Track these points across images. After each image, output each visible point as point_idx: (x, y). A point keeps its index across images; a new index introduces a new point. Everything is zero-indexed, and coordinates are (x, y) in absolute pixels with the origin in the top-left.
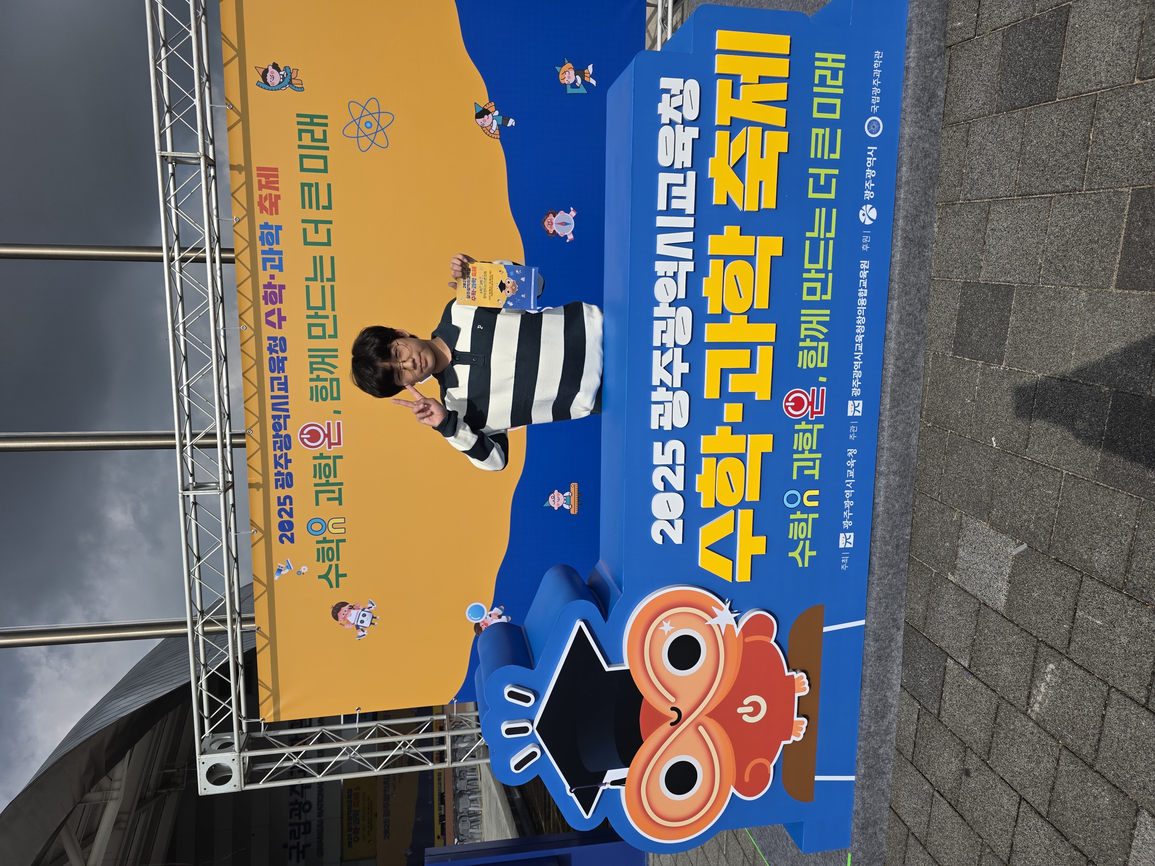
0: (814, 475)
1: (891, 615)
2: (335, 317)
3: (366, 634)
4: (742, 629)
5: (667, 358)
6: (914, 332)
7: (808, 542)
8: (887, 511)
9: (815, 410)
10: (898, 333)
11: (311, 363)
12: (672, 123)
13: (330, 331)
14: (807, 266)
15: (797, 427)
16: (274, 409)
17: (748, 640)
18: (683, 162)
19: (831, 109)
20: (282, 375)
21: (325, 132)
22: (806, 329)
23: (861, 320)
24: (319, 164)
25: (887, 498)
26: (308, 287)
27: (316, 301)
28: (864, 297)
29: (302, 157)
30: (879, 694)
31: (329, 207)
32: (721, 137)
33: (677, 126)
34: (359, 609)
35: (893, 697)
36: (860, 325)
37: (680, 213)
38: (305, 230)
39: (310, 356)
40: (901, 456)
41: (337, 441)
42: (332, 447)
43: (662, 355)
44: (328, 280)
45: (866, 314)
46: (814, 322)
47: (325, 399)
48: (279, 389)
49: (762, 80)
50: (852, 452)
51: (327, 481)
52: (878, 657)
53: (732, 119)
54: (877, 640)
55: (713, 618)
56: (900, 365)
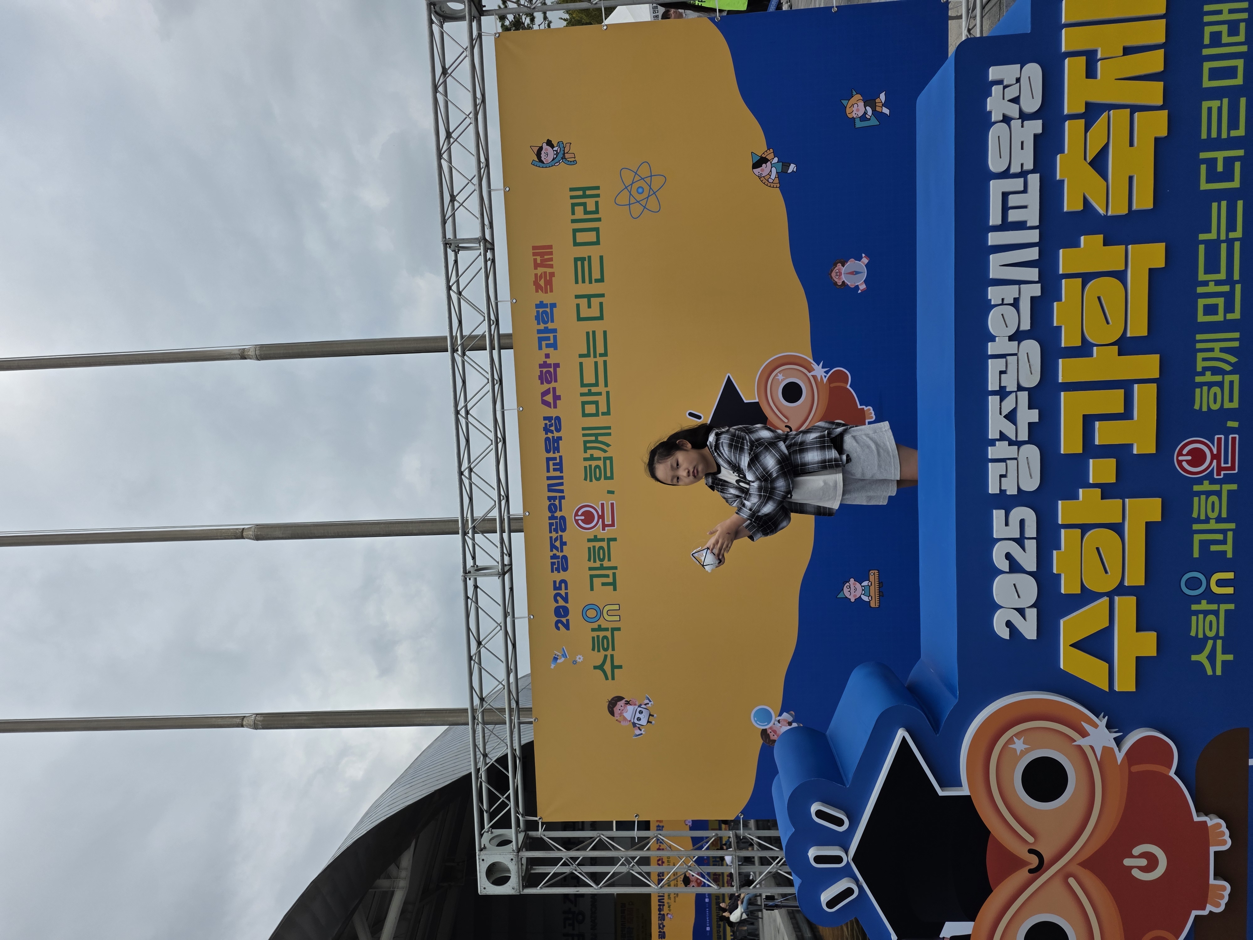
0: (1225, 552)
2: (608, 393)
3: (643, 733)
4: (1126, 754)
5: (1009, 404)
7: (1219, 643)
9: (1223, 465)
11: (585, 442)
12: (1006, 120)
13: (603, 408)
14: (1202, 277)
15: (1196, 488)
16: (549, 490)
17: (1135, 769)
18: (1022, 165)
19: (1231, 72)
20: (557, 455)
21: (597, 203)
22: (1204, 359)
24: (592, 237)
26: (581, 364)
27: (589, 378)
29: (575, 231)
31: (601, 280)
32: (1073, 129)
33: (1013, 122)
34: (635, 705)
37: (1021, 226)
38: (578, 306)
39: (584, 435)
41: (610, 523)
42: (606, 528)
43: (1001, 401)
44: (601, 355)
46: (1217, 350)
47: (598, 479)
48: (555, 470)
49: (1127, 51)
51: (602, 565)
53: (1087, 104)
55: (1082, 737)
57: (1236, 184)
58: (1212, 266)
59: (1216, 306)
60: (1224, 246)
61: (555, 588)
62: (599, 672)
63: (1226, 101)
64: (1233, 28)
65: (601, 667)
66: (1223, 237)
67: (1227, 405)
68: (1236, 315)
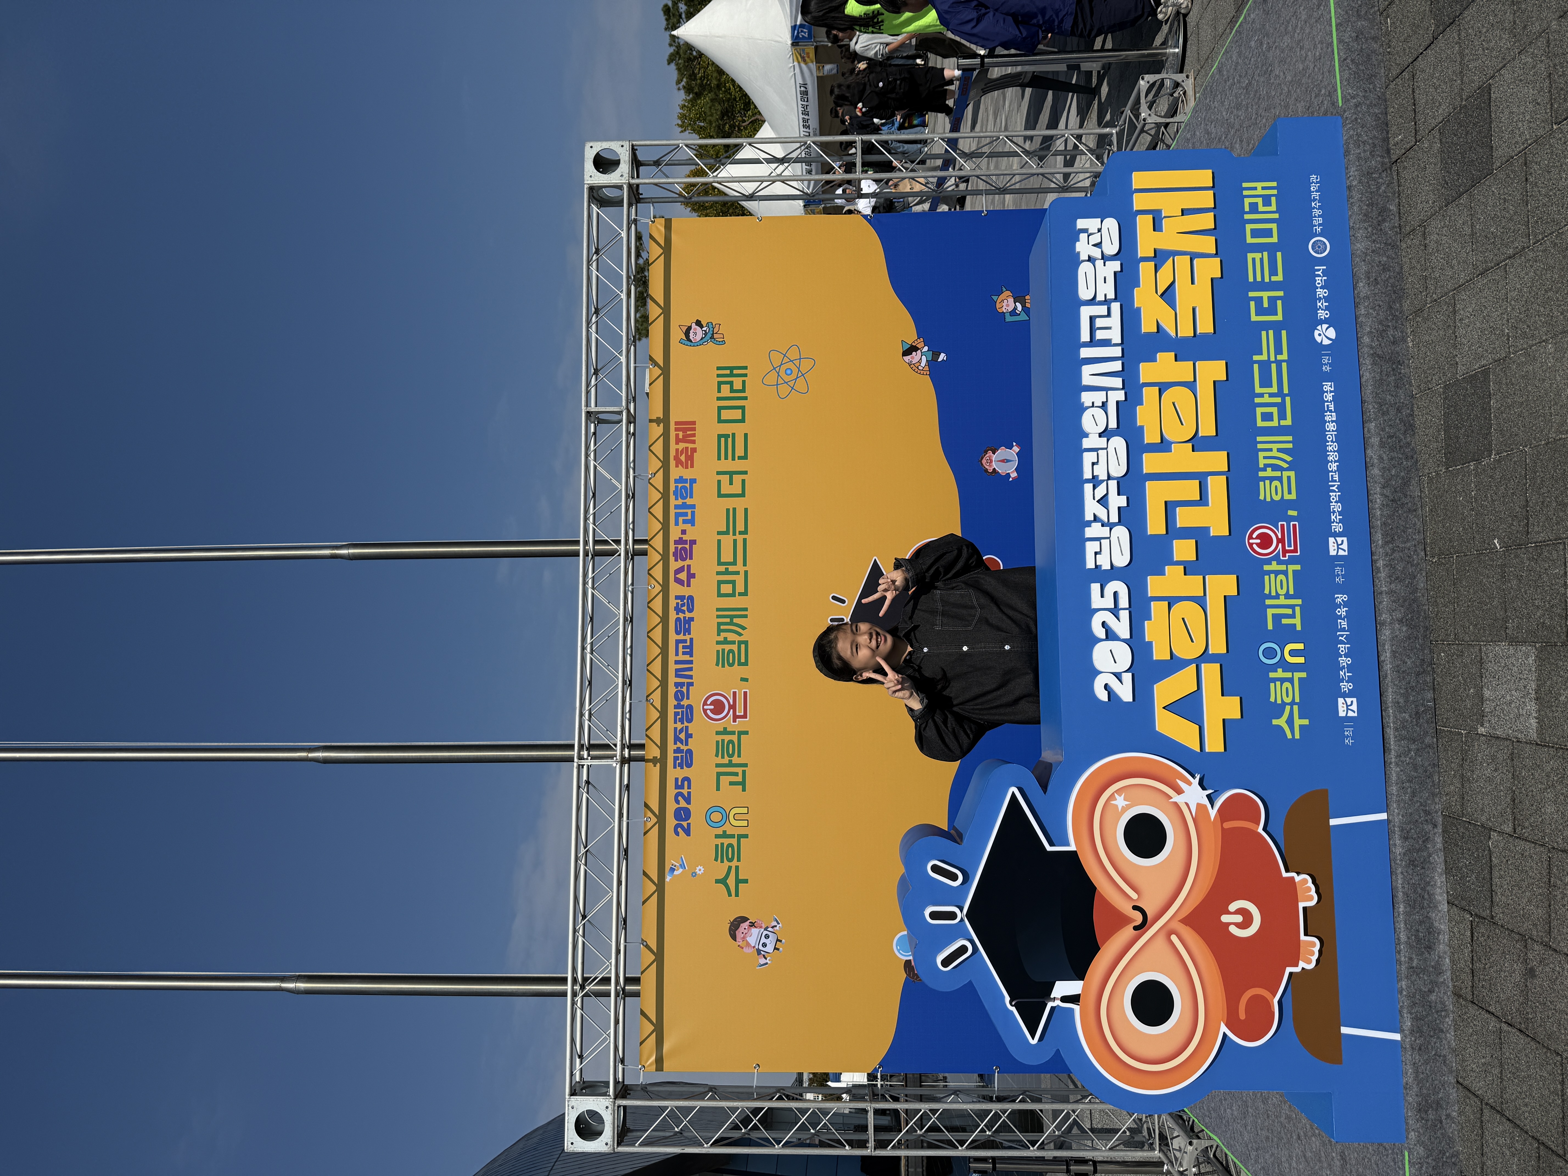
0: (1295, 625)
1: (1421, 805)
2: (746, 574)
3: (769, 962)
4: (1218, 810)
5: (1100, 491)
6: (1401, 456)
7: (1296, 708)
8: (1397, 669)
9: (1287, 548)
10: (1381, 458)
11: (719, 625)
12: (1090, 259)
13: (740, 588)
14: (1258, 390)
15: (1266, 568)
16: (677, 675)
17: (1227, 825)
18: (1105, 295)
19: (1268, 233)
20: (687, 637)
21: (744, 382)
22: (1265, 458)
23: (1332, 447)
24: (736, 415)
25: (1394, 653)
26: (719, 541)
27: (727, 556)
28: (1333, 421)
29: (720, 409)
30: (1418, 913)
31: (745, 456)
32: (1146, 270)
33: (1096, 262)
34: (761, 927)
35: (1440, 920)
36: (1331, 451)
37: (1106, 343)
38: (719, 482)
39: (718, 616)
40: (1405, 601)
41: (742, 714)
42: (738, 720)
43: (1095, 488)
44: (741, 533)
45: (1338, 439)
46: (1275, 450)
47: (731, 665)
48: (684, 653)
49: (1184, 212)
50: (1340, 598)
51: (730, 761)
52: (1410, 861)
53: (1155, 250)
54: (1406, 838)
55: (1179, 794)
56: (1388, 494)
57: (1279, 317)
58: (1266, 382)
59: (1272, 413)
60: (1274, 366)
61: (677, 787)
62: (721, 886)
63: (1265, 254)
64: (1267, 201)
65: (723, 881)
66: (1272, 359)
67: (1287, 497)
68: (1288, 422)
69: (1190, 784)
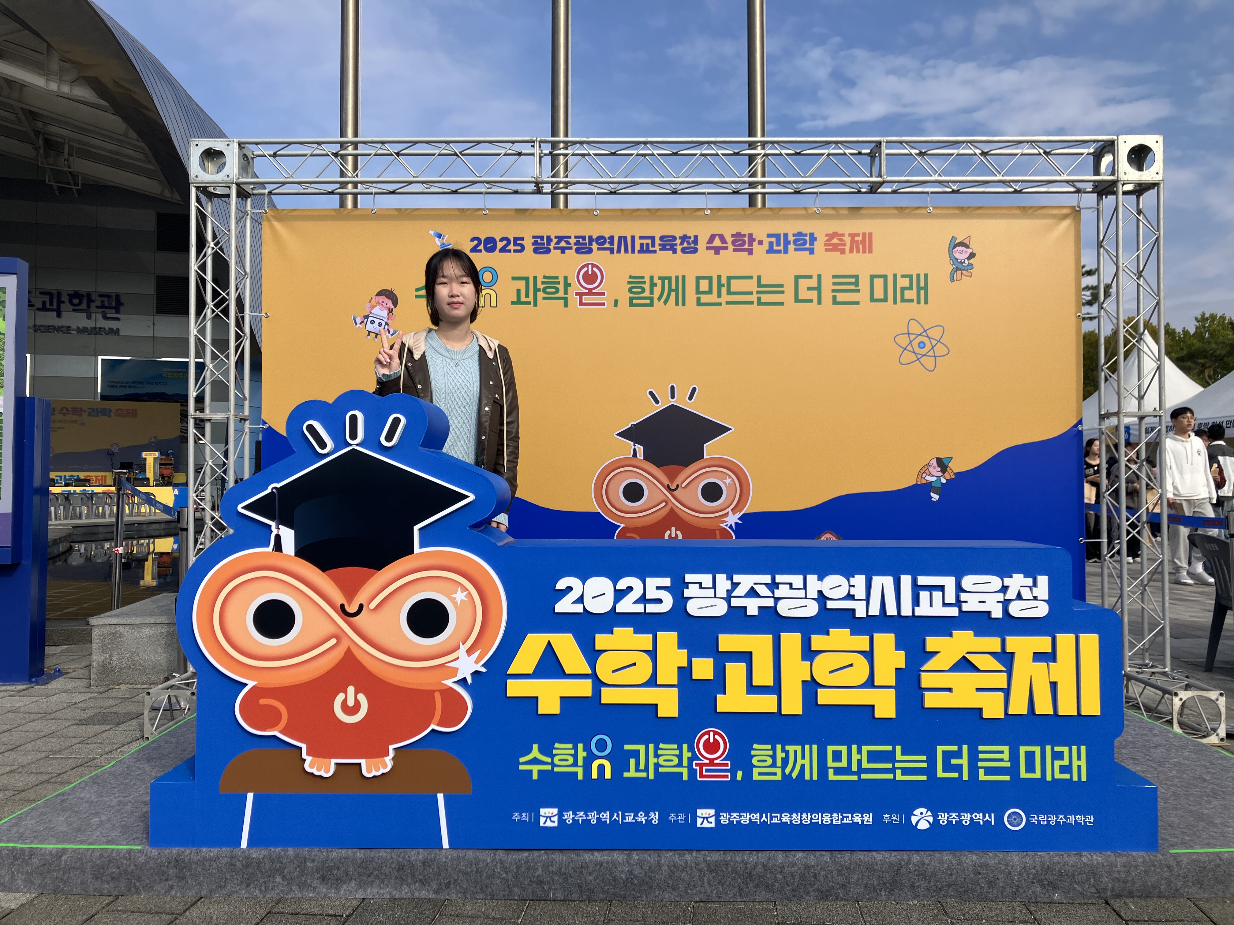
0: (629, 771)
1: (455, 880)
2: (720, 304)
3: (357, 326)
4: (451, 688)
5: (763, 590)
7: (548, 767)
8: (584, 866)
9: (704, 768)
10: (794, 866)
11: (669, 279)
13: (704, 298)
14: (865, 749)
15: (685, 747)
16: (620, 238)
17: (437, 696)
19: (1030, 768)
20: (657, 248)
21: (911, 301)
22: (795, 752)
23: (806, 818)
24: (878, 294)
25: (601, 864)
26: (751, 277)
27: (736, 285)
28: (832, 821)
29: (885, 277)
30: (355, 870)
31: (835, 302)
32: (993, 643)
33: (1002, 594)
34: (388, 319)
35: (348, 890)
36: (801, 817)
38: (810, 277)
39: (677, 277)
40: (651, 878)
41: (584, 301)
42: (578, 297)
43: (766, 584)
44: (759, 299)
45: (813, 825)
47: (630, 290)
48: (642, 245)
49: (1054, 685)
50: (655, 817)
51: (539, 290)
52: (403, 866)
53: (1013, 654)
54: (424, 863)
55: (467, 651)
56: (757, 869)
57: (940, 774)
58: (873, 757)
59: (840, 760)
60: (889, 766)
61: (516, 239)
63: (1008, 764)
64: (1066, 769)
66: (897, 765)
67: (756, 771)
68: (832, 776)
69: (477, 662)
